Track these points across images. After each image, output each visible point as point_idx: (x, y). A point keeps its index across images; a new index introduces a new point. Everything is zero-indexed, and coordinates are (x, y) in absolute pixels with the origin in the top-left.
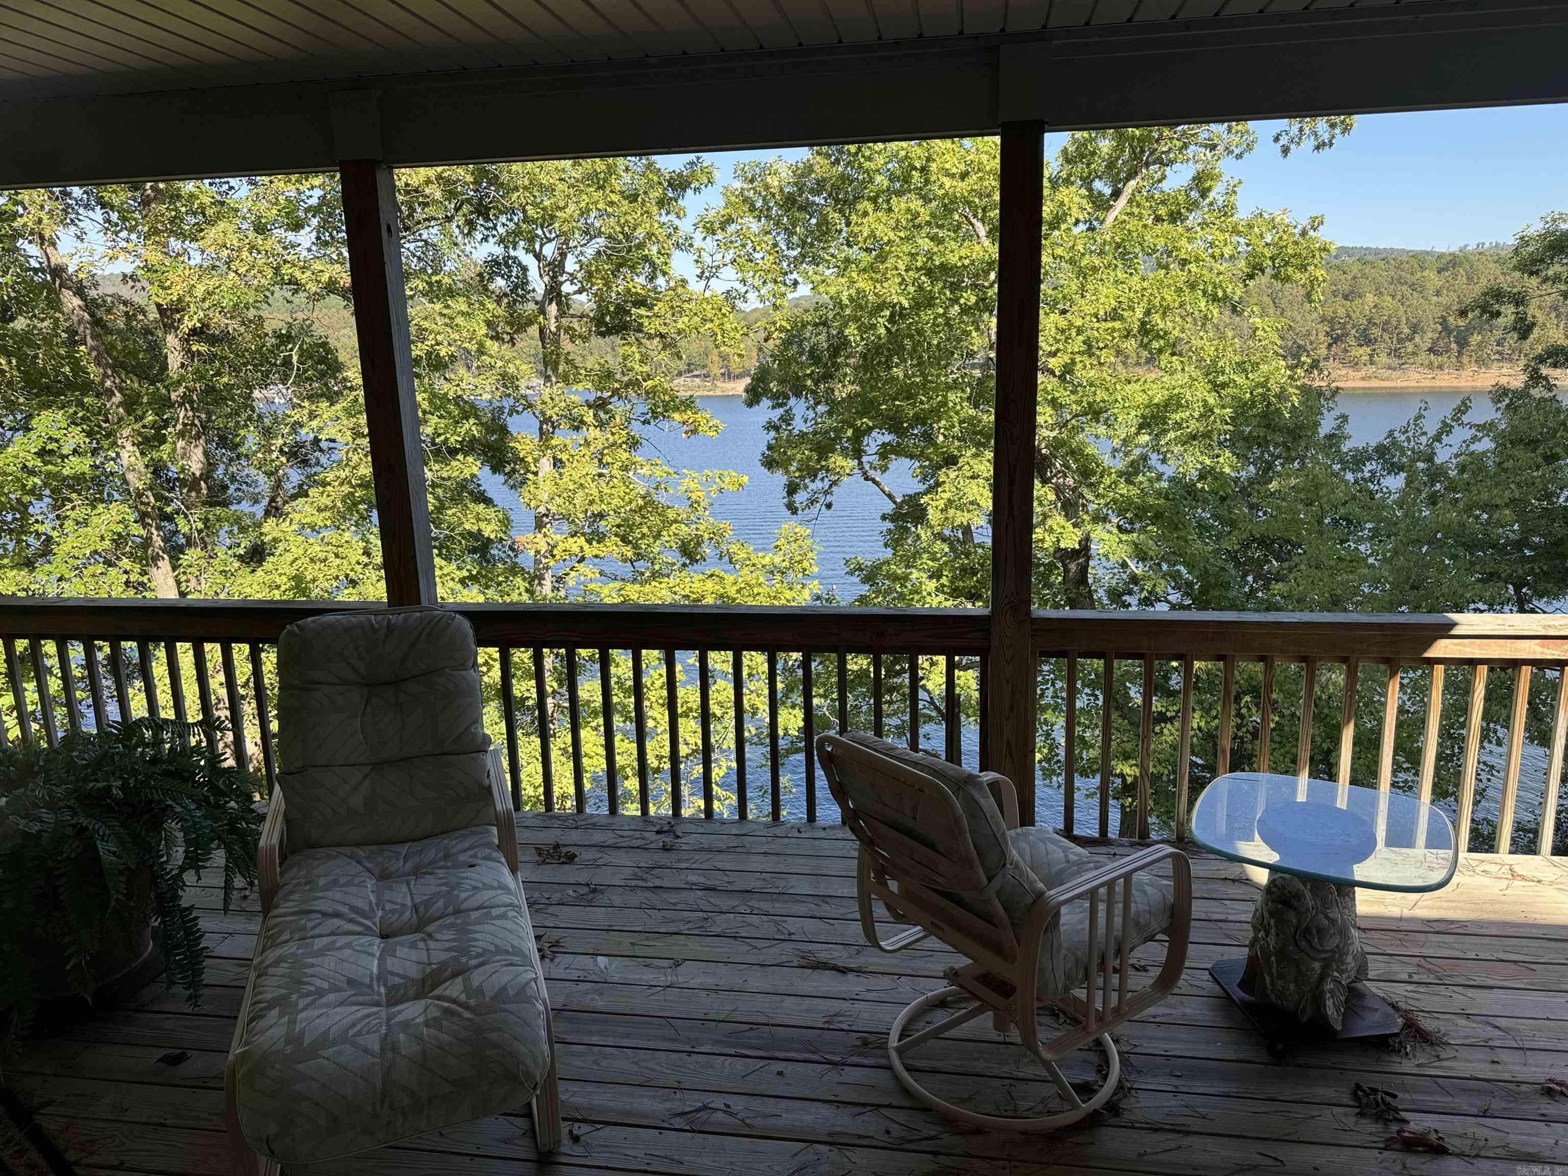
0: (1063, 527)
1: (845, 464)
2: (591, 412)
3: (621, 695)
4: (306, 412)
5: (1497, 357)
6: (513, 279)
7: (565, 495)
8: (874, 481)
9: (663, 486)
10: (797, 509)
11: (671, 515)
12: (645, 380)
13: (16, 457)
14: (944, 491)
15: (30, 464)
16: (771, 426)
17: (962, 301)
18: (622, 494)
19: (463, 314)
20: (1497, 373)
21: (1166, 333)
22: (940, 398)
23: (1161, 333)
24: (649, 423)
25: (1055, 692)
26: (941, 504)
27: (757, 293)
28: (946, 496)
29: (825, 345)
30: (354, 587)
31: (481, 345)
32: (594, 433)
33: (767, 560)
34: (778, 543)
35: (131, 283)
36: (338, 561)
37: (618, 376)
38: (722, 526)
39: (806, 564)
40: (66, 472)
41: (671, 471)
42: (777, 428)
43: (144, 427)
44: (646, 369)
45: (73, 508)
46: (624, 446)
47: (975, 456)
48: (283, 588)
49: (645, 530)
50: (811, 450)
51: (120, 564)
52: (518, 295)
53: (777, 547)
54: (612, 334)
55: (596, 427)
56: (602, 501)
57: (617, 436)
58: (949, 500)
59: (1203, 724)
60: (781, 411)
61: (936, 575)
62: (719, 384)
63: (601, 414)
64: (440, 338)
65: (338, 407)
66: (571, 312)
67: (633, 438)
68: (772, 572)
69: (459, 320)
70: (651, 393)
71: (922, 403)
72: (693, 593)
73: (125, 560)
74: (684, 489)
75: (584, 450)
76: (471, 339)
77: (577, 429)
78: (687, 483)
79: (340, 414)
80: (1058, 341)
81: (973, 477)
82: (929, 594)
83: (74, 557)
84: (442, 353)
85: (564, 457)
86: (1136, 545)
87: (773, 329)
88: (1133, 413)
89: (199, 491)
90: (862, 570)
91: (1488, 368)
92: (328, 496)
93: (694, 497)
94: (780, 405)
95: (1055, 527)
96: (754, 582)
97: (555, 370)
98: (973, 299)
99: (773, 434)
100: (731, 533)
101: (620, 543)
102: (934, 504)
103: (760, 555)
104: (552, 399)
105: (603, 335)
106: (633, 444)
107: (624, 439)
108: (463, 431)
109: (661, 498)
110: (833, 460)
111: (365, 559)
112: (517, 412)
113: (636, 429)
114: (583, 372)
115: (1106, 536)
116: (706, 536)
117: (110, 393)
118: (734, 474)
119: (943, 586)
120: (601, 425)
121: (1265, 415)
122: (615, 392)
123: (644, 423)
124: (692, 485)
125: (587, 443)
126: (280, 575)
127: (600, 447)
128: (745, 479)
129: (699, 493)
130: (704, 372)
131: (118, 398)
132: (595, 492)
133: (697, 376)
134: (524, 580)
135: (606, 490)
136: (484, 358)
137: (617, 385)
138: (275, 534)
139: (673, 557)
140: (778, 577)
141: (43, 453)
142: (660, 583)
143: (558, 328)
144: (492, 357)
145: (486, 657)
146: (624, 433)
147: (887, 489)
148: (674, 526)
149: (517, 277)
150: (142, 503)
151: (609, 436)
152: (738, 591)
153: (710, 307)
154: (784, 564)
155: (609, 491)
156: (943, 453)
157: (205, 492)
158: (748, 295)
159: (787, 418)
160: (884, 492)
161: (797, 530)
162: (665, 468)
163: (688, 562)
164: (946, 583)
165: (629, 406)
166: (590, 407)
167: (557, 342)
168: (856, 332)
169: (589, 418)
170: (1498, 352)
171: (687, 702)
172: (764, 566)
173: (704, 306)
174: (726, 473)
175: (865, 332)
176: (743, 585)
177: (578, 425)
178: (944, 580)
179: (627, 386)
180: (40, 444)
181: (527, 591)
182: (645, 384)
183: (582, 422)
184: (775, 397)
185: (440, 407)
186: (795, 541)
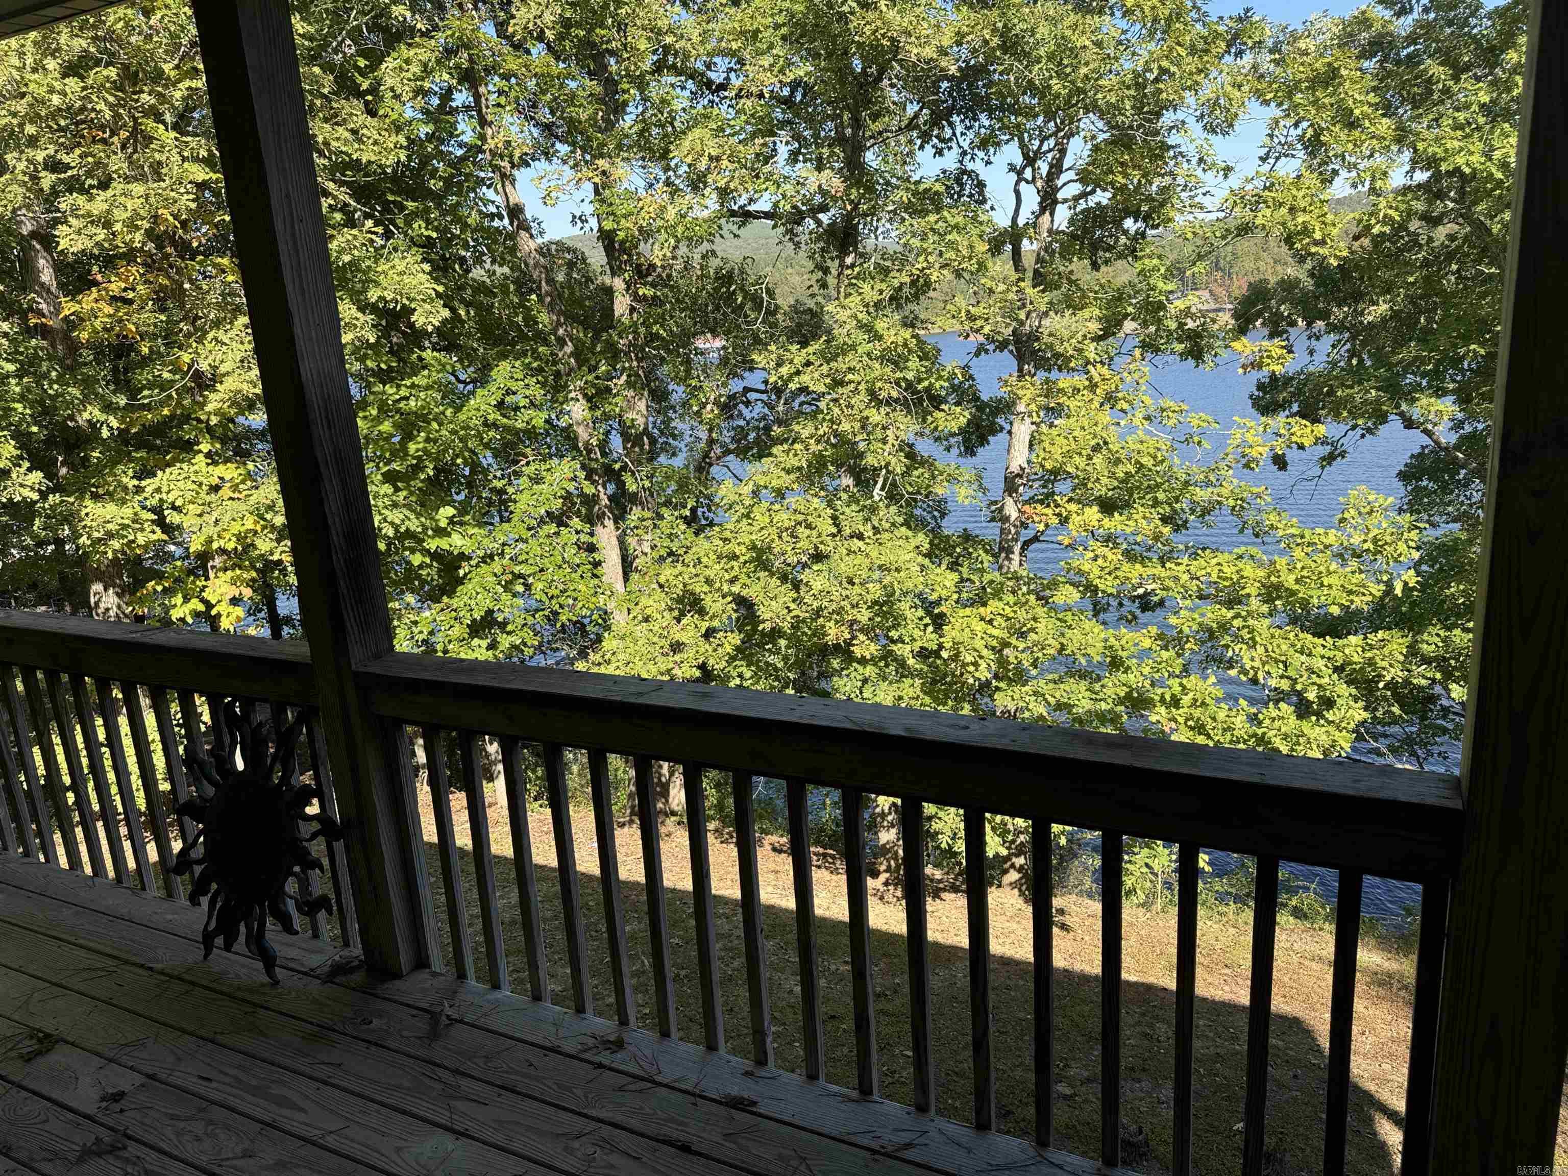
4: (773, 357)
9: (1196, 439)
13: (478, 409)
15: (491, 417)
34: (1346, 515)
35: (579, 224)
36: (808, 532)
39: (1401, 547)
40: (519, 425)
43: (597, 378)
44: (1171, 286)
45: (528, 464)
48: (742, 559)
50: (1378, 389)
51: (571, 523)
53: (1343, 520)
57: (1136, 375)
65: (810, 349)
68: (1341, 556)
73: (576, 520)
76: (970, 258)
79: (812, 358)
83: (530, 516)
89: (642, 446)
92: (796, 455)
103: (1319, 530)
112: (987, 351)
117: (561, 342)
124: (1251, 438)
127: (1114, 390)
129: (1260, 449)
131: (569, 348)
141: (500, 405)
150: (591, 459)
151: (1125, 374)
154: (1366, 546)
157: (647, 447)
161: (1371, 498)
162: (1203, 415)
172: (1326, 547)
174: (1295, 421)
180: (499, 395)
182: (1170, 307)
186: (1370, 513)
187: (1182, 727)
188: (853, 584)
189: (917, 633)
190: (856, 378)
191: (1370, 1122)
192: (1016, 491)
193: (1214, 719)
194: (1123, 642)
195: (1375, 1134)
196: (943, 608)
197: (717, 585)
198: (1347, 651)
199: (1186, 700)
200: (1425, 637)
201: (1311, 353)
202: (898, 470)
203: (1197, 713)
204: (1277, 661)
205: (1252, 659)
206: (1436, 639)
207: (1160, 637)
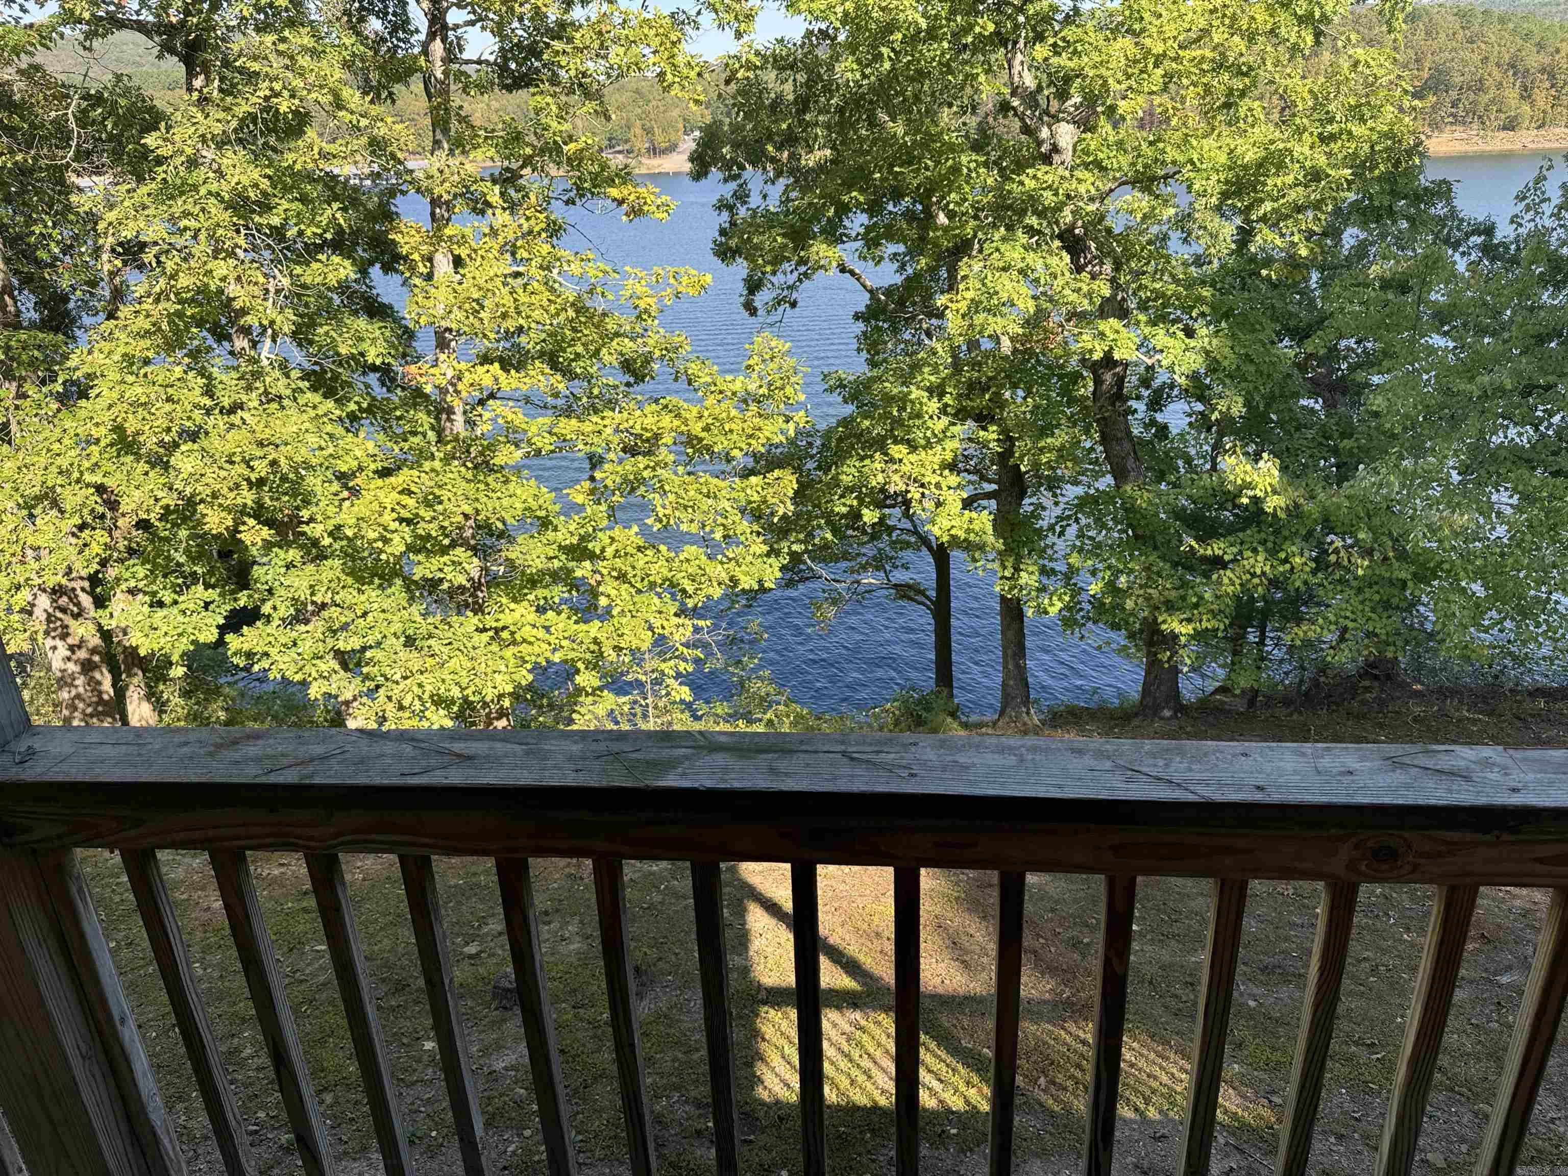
0: (1117, 332)
1: (830, 254)
2: (497, 189)
3: (563, 557)
5: (1451, 119)
6: (390, 17)
7: (467, 306)
8: (852, 273)
9: (599, 290)
10: (756, 309)
11: (611, 326)
12: (565, 143)
14: (968, 289)
16: (723, 205)
17: (977, 29)
18: (545, 303)
19: (305, 50)
20: (1450, 137)
21: (1251, 68)
22: (950, 162)
23: (1244, 69)
24: (574, 203)
25: (1080, 530)
26: (963, 306)
27: (714, 15)
28: (969, 295)
29: (791, 97)
30: (194, 442)
31: (336, 95)
32: (502, 218)
33: (737, 386)
34: (751, 362)
36: (168, 407)
37: (531, 138)
38: (677, 339)
39: (789, 390)
41: (608, 269)
42: (731, 208)
44: (566, 127)
46: (544, 235)
47: (1004, 239)
49: (579, 349)
50: (784, 235)
52: (399, 40)
53: (749, 367)
54: (520, 87)
55: (504, 209)
56: (519, 313)
57: (533, 222)
58: (972, 300)
59: (1267, 569)
60: (733, 185)
61: (936, 391)
62: (645, 161)
63: (512, 192)
64: (277, 86)
66: (465, 56)
67: (554, 223)
68: (745, 401)
69: (304, 61)
70: (575, 161)
71: (927, 168)
72: (646, 430)
74: (628, 294)
75: (490, 242)
77: (482, 212)
78: (632, 286)
79: (147, 201)
80: (1129, 77)
81: (1005, 269)
82: (931, 417)
84: (283, 108)
85: (463, 252)
86: (1207, 353)
87: (737, 66)
88: (1215, 177)
90: (845, 386)
91: (1441, 131)
92: (148, 316)
93: (642, 305)
94: (735, 177)
95: (1108, 333)
96: (724, 415)
97: (446, 131)
98: (991, 27)
99: (725, 215)
100: (689, 349)
101: (548, 371)
102: (954, 306)
103: (729, 378)
104: (441, 172)
105: (509, 88)
106: (554, 230)
107: (543, 225)
108: (324, 220)
109: (599, 304)
110: (815, 249)
111: (208, 402)
112: (402, 192)
113: (558, 211)
114: (482, 133)
115: (1171, 342)
116: (657, 353)
118: (693, 272)
119: (946, 405)
120: (512, 207)
121: (1389, 179)
122: (527, 161)
123: (567, 203)
124: (640, 289)
125: (494, 232)
126: (97, 425)
127: (511, 237)
128: (709, 278)
129: (649, 300)
130: (627, 147)
132: (508, 301)
133: (619, 152)
134: (429, 413)
135: (523, 298)
136: (341, 114)
137: (529, 151)
138: (86, 369)
139: (616, 378)
140: (753, 407)
142: (603, 418)
143: (446, 73)
144: (352, 113)
145: (381, 529)
146: (541, 216)
147: (868, 283)
148: (616, 340)
149: (395, 14)
151: (522, 221)
152: (707, 429)
153: (653, 32)
154: (761, 392)
155: (527, 300)
156: (955, 236)
158: (700, 19)
159: (742, 196)
160: (865, 287)
161: (773, 344)
162: (601, 265)
163: (632, 380)
164: (950, 402)
165: (546, 181)
166: (494, 182)
167: (445, 92)
168: (855, 67)
169: (494, 197)
170: (1452, 115)
171: (648, 575)
172: (734, 394)
173: (646, 30)
174: (682, 270)
175: (867, 66)
176: (710, 421)
177: (480, 207)
178: (948, 399)
179: (542, 151)
181: (433, 428)
182: (565, 148)
183: (488, 204)
184: (727, 165)
185: (292, 187)
186: (772, 359)
187: (607, 578)
188: (232, 463)
189: (331, 510)
190: (192, 224)
191: (741, 913)
192: (448, 347)
193: (634, 568)
194: (541, 501)
195: (744, 924)
196: (358, 481)
197: (76, 475)
198: (749, 491)
199: (609, 552)
200: (845, 469)
201: (765, 197)
202: (286, 329)
203: (618, 563)
204: (686, 507)
205: (664, 507)
206: (853, 470)
207: (592, 492)
